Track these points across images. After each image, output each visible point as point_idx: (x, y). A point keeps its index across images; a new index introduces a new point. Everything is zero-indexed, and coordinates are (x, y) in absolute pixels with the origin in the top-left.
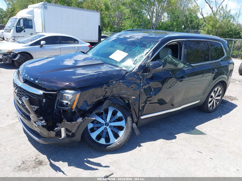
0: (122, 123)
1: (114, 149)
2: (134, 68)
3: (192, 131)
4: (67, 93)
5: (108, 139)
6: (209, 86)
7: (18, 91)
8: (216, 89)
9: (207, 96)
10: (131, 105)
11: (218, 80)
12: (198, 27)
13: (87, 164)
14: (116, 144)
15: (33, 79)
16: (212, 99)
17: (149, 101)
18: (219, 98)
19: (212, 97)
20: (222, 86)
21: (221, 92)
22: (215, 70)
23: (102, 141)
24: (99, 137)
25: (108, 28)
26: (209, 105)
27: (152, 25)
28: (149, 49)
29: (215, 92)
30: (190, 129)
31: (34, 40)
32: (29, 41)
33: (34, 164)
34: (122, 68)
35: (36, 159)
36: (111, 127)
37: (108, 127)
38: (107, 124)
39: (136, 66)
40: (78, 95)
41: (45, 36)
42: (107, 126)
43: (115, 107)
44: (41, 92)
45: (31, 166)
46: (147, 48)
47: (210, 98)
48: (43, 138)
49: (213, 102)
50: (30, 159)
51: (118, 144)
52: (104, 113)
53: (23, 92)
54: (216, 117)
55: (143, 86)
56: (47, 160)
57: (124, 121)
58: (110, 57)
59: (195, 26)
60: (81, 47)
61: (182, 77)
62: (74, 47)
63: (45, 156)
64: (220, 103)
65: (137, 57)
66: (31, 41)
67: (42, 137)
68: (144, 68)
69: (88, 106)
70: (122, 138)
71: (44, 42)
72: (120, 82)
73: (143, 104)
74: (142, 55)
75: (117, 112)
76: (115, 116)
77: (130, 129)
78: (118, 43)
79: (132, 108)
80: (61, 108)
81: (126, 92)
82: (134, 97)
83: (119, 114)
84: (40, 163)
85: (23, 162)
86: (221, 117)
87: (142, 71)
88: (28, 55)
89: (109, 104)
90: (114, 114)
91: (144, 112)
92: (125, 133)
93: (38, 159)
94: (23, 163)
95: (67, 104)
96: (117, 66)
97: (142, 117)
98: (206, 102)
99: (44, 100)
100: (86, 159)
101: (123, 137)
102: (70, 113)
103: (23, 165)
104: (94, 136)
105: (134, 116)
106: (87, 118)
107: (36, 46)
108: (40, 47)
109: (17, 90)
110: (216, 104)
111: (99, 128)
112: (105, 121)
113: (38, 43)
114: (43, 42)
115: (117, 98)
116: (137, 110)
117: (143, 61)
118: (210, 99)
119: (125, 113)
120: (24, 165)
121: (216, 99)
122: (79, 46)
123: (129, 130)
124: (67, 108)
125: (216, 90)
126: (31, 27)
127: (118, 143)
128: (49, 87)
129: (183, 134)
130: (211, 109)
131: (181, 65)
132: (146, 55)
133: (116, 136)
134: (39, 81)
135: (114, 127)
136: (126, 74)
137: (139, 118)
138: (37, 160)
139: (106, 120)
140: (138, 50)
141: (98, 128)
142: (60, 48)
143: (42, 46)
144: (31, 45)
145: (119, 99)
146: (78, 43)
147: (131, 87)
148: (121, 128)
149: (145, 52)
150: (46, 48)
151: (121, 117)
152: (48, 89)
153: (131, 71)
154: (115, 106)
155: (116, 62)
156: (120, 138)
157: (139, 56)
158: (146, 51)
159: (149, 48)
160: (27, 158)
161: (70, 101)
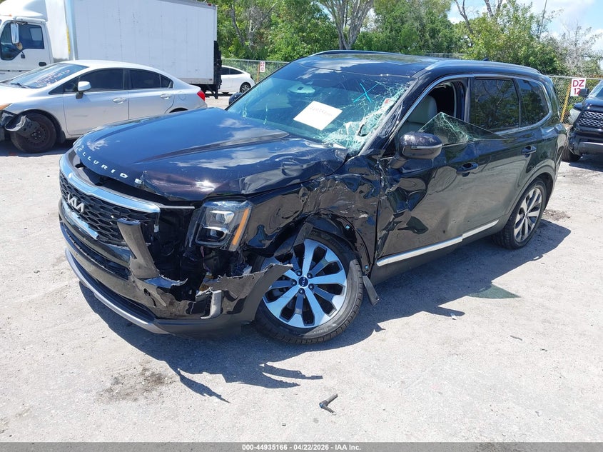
0: (338, 278)
1: (326, 338)
2: (362, 143)
3: (487, 291)
4: (221, 208)
5: (308, 317)
6: (519, 186)
7: (86, 207)
8: (531, 194)
9: (512, 210)
10: (356, 234)
11: (537, 171)
12: (448, 47)
13: (268, 375)
14: (329, 326)
15: (126, 176)
16: (522, 215)
17: (397, 223)
18: (536, 214)
19: (522, 211)
20: (543, 186)
21: (540, 201)
22: (533, 147)
23: (297, 321)
24: (288, 312)
25: (230, 49)
26: (516, 231)
27: (342, 42)
28: (394, 99)
29: (530, 200)
30: (481, 286)
31: (59, 79)
32: (48, 82)
33: (143, 383)
34: (332, 144)
35: (145, 370)
36: (312, 287)
37: (306, 288)
38: (303, 281)
39: (366, 140)
40: (247, 213)
41: (86, 67)
42: (305, 285)
43: (321, 240)
44: (153, 207)
45: (138, 387)
46: (388, 95)
47: (518, 215)
48: (158, 321)
49: (524, 224)
50: (130, 372)
51: (334, 325)
52: (294, 255)
53: (102, 207)
54: (530, 258)
55: (385, 187)
56: (171, 372)
57: (342, 272)
58: (298, 118)
59: (442, 43)
60: (179, 95)
61: (468, 166)
62: (163, 98)
63: (163, 363)
64: (537, 226)
65: (367, 117)
66: (52, 81)
67: (157, 318)
68: (386, 146)
69: (267, 237)
70: (341, 313)
71: (86, 83)
72: (335, 180)
73: (384, 232)
74: (379, 112)
75: (324, 253)
76: (322, 262)
77: (360, 290)
78: (311, 83)
79: (359, 241)
80: (203, 245)
81: (346, 204)
82: (366, 216)
83: (331, 257)
84: (158, 379)
85: (116, 378)
86: (541, 257)
87: (383, 151)
88: (46, 118)
89: (307, 233)
90: (318, 256)
91: (384, 251)
92: (347, 301)
93: (148, 370)
94: (117, 381)
95: (220, 234)
96: (319, 142)
97: (380, 263)
98: (510, 224)
99: (156, 229)
100: (263, 365)
101: (343, 310)
102: (217, 257)
103: (117, 386)
104: (276, 308)
105: (364, 261)
106: (274, 264)
107: (64, 95)
108: (78, 97)
109: (82, 205)
110: (529, 228)
111: (285, 290)
112: (299, 274)
113: (70, 86)
114: (82, 85)
115: (324, 219)
116: (371, 248)
117: (383, 128)
118: (518, 217)
119: (345, 254)
120: (120, 385)
121: (530, 217)
122: (175, 95)
123: (357, 293)
124: (218, 244)
125: (531, 196)
126: (40, 45)
127: (334, 323)
128: (175, 194)
129: (466, 297)
130: (519, 240)
131: (465, 138)
132: (387, 112)
133: (328, 308)
134: (145, 181)
135: (320, 286)
136: (346, 160)
137: (373, 264)
138: (148, 373)
139: (301, 273)
140: (367, 101)
141: (283, 291)
142: (128, 101)
143: (81, 95)
144: (52, 92)
145: (330, 221)
146: (172, 87)
147: (358, 190)
148: (336, 289)
149: (385, 107)
150: (91, 99)
151: (335, 263)
152: (171, 198)
153: (356, 153)
154: (321, 237)
155: (315, 131)
156: (336, 312)
157: (371, 116)
158: (386, 102)
159: (393, 95)
160: (121, 371)
161: (227, 226)
